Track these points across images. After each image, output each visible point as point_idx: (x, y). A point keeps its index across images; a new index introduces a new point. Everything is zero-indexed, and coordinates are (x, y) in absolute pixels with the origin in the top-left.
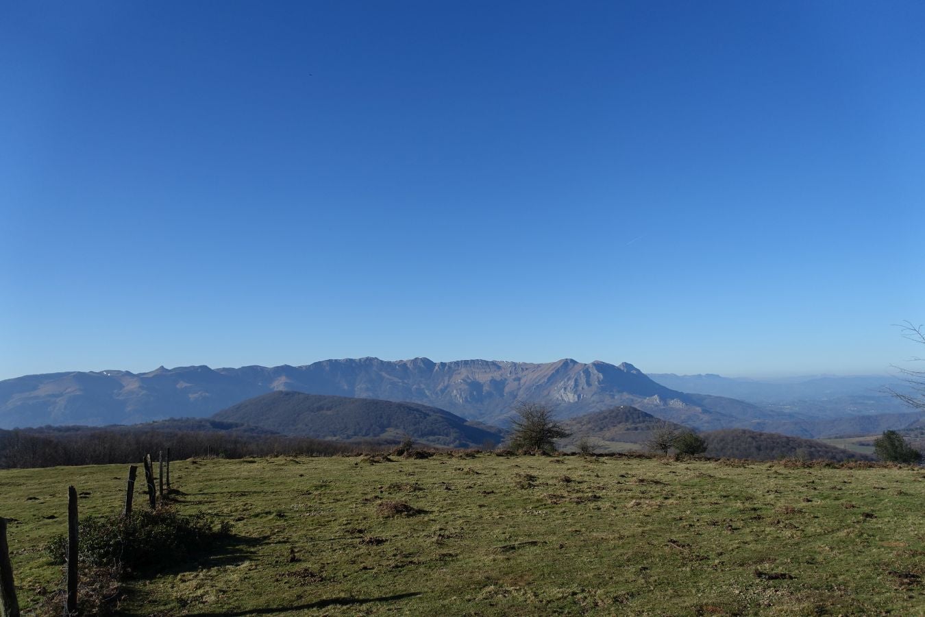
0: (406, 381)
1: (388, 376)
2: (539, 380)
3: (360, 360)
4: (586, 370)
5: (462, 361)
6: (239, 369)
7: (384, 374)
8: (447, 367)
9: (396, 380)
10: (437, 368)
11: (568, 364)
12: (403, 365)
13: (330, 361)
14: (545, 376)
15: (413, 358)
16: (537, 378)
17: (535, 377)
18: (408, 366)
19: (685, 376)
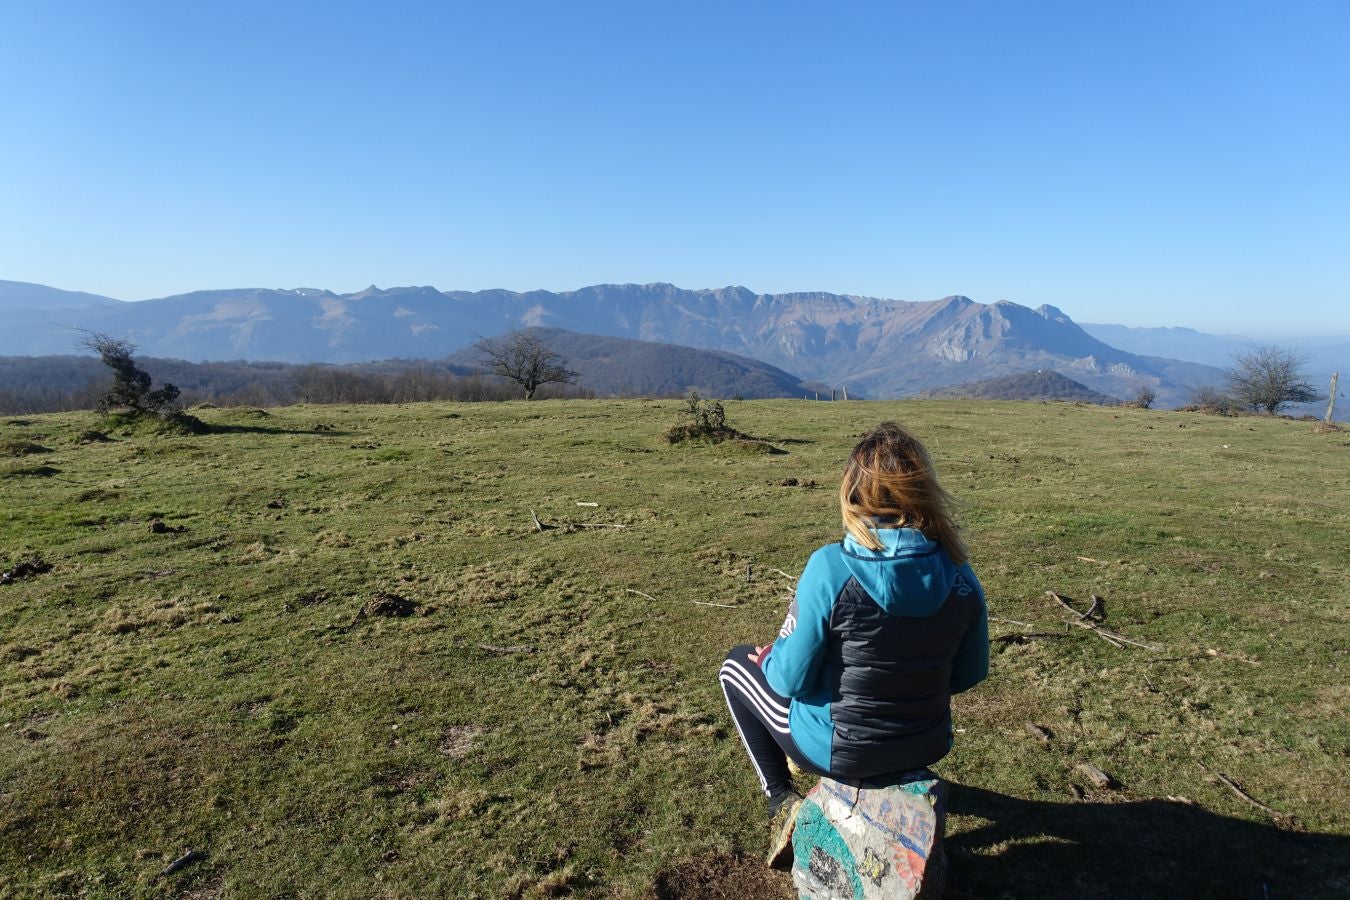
0: (713, 320)
1: (686, 312)
2: (912, 326)
3: (647, 286)
4: (985, 315)
5: (796, 293)
6: (478, 293)
7: (681, 308)
8: (774, 302)
9: (699, 317)
10: (758, 302)
11: (957, 304)
12: (710, 297)
13: (604, 286)
14: (921, 320)
15: (723, 287)
16: (907, 323)
18: (717, 298)
19: (1140, 328)
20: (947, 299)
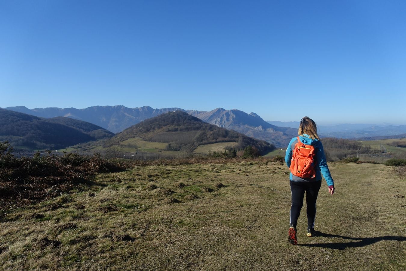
0: (137, 118)
1: (128, 115)
2: (205, 118)
3: (114, 106)
4: (228, 114)
5: (167, 108)
6: (45, 109)
7: (126, 114)
8: (159, 111)
9: (132, 117)
10: (154, 111)
11: (220, 110)
12: (137, 110)
13: (98, 106)
14: (208, 116)
15: (142, 106)
16: (204, 117)
17: (203, 117)
18: (140, 110)
20: (217, 109)
